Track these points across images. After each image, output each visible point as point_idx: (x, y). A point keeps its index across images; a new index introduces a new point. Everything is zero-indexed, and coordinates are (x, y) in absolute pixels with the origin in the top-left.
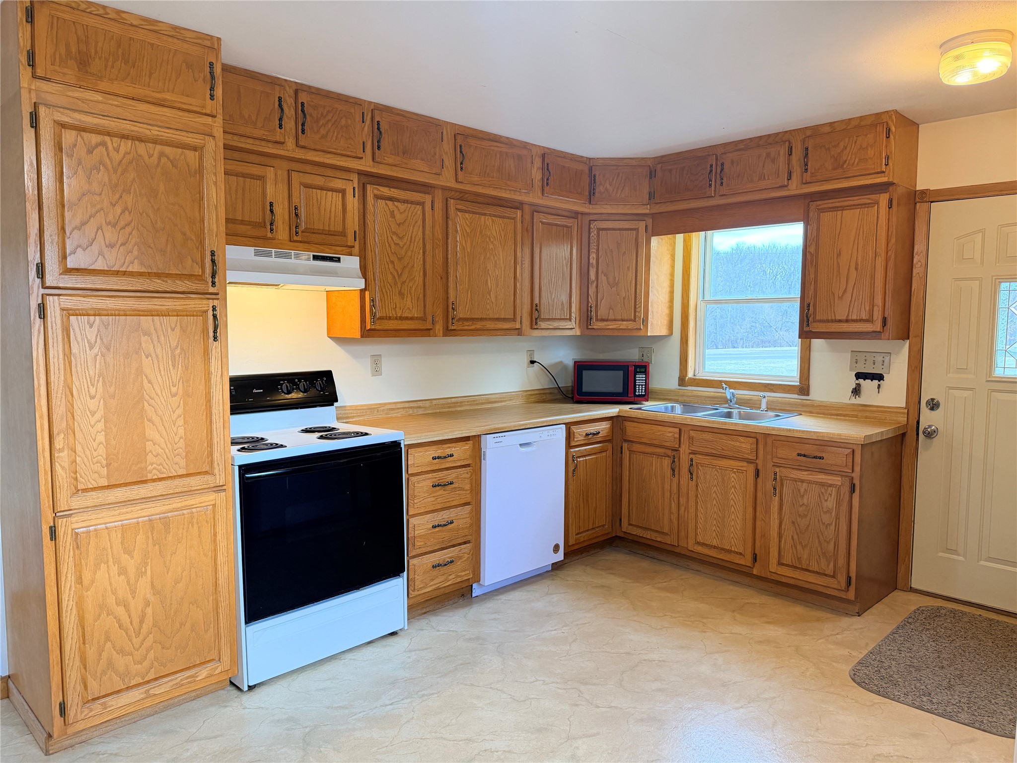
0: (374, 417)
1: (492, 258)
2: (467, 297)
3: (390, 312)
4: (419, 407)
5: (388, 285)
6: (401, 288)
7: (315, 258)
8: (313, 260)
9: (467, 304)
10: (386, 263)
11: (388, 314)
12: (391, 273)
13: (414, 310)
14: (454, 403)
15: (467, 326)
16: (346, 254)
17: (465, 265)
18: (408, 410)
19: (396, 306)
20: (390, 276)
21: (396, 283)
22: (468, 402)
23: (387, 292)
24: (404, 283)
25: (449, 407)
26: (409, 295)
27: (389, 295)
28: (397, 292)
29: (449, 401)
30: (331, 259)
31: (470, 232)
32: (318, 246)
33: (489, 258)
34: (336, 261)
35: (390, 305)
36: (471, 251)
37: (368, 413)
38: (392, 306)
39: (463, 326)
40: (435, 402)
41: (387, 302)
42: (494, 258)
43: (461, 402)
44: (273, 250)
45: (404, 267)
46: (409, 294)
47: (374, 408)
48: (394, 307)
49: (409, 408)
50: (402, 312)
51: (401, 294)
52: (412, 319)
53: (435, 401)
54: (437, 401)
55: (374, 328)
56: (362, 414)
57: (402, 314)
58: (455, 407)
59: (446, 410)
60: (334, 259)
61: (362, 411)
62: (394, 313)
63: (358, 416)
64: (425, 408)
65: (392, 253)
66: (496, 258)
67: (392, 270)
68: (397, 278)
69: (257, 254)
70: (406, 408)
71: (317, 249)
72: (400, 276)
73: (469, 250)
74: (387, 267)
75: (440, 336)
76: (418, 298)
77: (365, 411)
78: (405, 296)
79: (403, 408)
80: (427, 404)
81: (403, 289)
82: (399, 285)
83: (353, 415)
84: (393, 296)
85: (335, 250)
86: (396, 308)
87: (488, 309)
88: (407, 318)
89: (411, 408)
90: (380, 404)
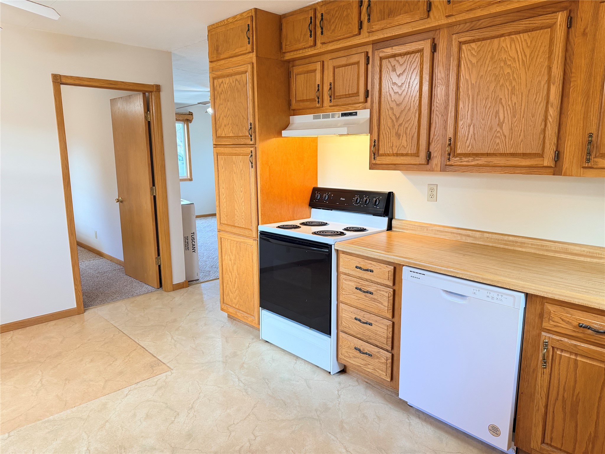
0: (424, 233)
1: (508, 84)
2: (469, 132)
3: (388, 150)
4: (468, 236)
5: (388, 128)
6: (398, 129)
7: (343, 115)
8: (341, 116)
9: (467, 140)
10: (386, 110)
11: (386, 151)
12: (390, 118)
13: (408, 147)
14: (513, 242)
15: (466, 161)
16: (362, 108)
17: (467, 100)
18: (456, 235)
19: (393, 145)
20: (389, 120)
21: (394, 126)
22: (532, 244)
23: (386, 134)
24: (400, 125)
25: (505, 244)
26: (404, 135)
27: (387, 136)
28: (395, 133)
29: (506, 238)
30: (350, 114)
31: (477, 62)
32: (344, 106)
33: (502, 85)
34: (354, 115)
35: (388, 144)
36: (476, 82)
37: (419, 229)
38: (389, 145)
39: (461, 162)
40: (486, 235)
41: (385, 142)
42: (511, 83)
43: (521, 243)
44: (321, 114)
45: (402, 112)
46: (404, 133)
47: (424, 227)
48: (391, 146)
49: (457, 234)
50: (398, 150)
51: (398, 135)
52: (407, 155)
53: (488, 235)
54: (490, 235)
55: (375, 162)
56: (414, 229)
57: (397, 151)
58: (513, 245)
59: (502, 246)
60: (353, 114)
61: (414, 226)
62: (391, 150)
63: (411, 229)
64: (475, 238)
65: (392, 101)
66: (514, 83)
67: (391, 115)
68: (395, 121)
69: (315, 118)
70: (454, 233)
71: (344, 109)
72: (397, 119)
73: (473, 82)
74: (387, 113)
75: (437, 171)
76: (413, 137)
77: (416, 227)
78: (401, 137)
79: (451, 233)
80: (478, 235)
81: (399, 130)
82: (396, 127)
83: (407, 228)
84: (391, 136)
85: (355, 107)
86: (392, 146)
87: (498, 143)
88: (402, 155)
89: (460, 234)
90: (431, 224)
